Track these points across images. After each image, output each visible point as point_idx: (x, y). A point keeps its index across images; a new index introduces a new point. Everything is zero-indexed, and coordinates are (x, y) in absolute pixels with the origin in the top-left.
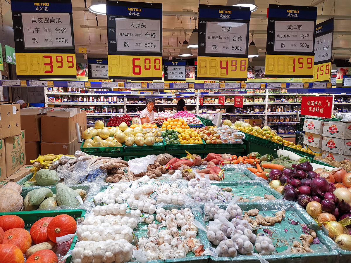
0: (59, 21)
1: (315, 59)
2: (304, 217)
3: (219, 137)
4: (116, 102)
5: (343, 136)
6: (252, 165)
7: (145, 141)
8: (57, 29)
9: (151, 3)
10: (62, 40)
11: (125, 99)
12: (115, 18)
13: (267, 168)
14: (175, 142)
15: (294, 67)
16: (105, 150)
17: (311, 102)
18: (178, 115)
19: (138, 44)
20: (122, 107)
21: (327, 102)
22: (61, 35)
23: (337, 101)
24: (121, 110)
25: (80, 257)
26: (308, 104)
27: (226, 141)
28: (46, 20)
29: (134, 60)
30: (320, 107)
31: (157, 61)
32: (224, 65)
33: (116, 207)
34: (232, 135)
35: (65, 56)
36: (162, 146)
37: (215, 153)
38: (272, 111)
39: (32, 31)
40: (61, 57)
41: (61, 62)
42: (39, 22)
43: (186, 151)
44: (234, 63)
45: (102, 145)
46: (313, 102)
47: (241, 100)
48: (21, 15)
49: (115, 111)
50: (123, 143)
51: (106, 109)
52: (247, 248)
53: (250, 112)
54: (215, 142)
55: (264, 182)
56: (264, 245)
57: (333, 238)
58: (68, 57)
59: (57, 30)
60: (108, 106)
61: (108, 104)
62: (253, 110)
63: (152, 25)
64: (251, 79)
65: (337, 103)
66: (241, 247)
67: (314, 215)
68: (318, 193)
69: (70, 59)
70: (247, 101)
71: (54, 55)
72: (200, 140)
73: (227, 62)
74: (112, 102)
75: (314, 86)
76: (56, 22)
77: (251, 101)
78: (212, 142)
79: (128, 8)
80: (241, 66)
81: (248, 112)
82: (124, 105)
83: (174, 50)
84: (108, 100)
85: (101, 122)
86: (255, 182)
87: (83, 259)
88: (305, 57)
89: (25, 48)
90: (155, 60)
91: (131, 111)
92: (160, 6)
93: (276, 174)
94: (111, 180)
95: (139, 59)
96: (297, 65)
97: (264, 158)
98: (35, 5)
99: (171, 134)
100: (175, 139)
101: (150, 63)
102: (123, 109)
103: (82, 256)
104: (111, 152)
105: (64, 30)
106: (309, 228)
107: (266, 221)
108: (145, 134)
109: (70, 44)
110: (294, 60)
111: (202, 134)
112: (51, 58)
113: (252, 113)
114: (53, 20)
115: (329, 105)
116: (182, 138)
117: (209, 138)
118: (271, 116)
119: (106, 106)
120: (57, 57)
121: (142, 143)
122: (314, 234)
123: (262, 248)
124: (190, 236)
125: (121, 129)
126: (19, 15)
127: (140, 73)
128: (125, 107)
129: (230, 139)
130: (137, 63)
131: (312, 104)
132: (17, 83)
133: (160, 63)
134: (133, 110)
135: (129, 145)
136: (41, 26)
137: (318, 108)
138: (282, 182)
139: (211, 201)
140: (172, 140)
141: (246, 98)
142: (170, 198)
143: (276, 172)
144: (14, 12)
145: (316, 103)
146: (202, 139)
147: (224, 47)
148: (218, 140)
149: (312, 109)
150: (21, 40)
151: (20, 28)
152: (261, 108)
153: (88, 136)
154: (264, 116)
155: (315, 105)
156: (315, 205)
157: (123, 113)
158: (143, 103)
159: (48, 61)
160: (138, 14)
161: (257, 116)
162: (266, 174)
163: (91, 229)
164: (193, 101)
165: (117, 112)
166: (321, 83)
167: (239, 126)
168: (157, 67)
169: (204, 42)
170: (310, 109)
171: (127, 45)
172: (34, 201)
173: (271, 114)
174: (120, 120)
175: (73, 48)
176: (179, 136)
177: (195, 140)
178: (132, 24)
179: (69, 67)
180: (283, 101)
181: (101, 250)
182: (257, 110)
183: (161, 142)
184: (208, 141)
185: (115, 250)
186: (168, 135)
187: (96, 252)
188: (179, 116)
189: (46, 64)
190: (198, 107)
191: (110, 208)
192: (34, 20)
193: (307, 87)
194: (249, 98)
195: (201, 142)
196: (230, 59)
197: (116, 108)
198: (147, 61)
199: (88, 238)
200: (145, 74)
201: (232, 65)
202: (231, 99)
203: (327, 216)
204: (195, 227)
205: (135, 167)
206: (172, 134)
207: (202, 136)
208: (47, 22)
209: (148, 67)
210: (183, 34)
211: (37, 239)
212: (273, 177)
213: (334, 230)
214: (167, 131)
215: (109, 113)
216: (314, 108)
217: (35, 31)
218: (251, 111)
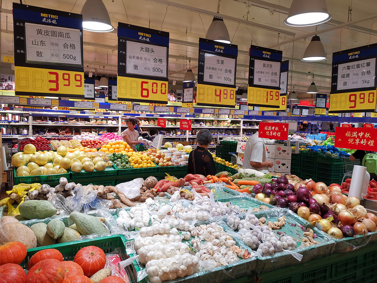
0: (68, 36)
1: (281, 92)
2: (299, 220)
3: (169, 160)
4: (18, 122)
6: (226, 183)
7: (96, 166)
8: (66, 44)
9: (160, 31)
10: (70, 57)
11: (30, 118)
12: (126, 41)
13: (243, 185)
14: (128, 166)
15: (267, 98)
16: (48, 178)
17: (268, 127)
20: (27, 127)
21: (284, 127)
22: (69, 51)
24: (25, 132)
26: (266, 128)
27: (177, 163)
28: (54, 34)
29: (143, 83)
30: (277, 132)
31: (164, 86)
32: (218, 93)
33: (162, 227)
34: (182, 156)
35: (72, 74)
37: (193, 174)
38: (192, 134)
39: (37, 44)
40: (69, 75)
41: (69, 80)
42: (46, 34)
44: (225, 92)
46: (270, 127)
47: (164, 121)
48: (24, 24)
49: (16, 132)
50: (69, 170)
51: (4, 129)
52: (280, 246)
53: (173, 135)
54: (168, 165)
55: (249, 196)
56: (290, 243)
57: (326, 231)
58: (76, 75)
59: (65, 46)
60: (7, 127)
61: (8, 124)
62: (176, 133)
63: (160, 50)
66: (275, 246)
67: (305, 217)
68: (304, 200)
69: (78, 78)
70: (170, 123)
71: (60, 72)
72: (152, 163)
73: (220, 91)
74: (12, 121)
76: (64, 37)
77: (173, 124)
78: (165, 165)
79: (139, 33)
80: (231, 94)
81: (171, 135)
82: (29, 125)
83: (104, 67)
84: (7, 118)
85: (32, 146)
86: (242, 197)
87: (163, 275)
88: (275, 91)
89: (27, 62)
90: (162, 84)
91: (38, 132)
92: (167, 34)
93: (259, 188)
95: (147, 83)
96: (270, 97)
97: (237, 176)
98: (42, 16)
99: (120, 158)
100: (127, 163)
101: (157, 87)
102: (28, 129)
104: (54, 180)
105: (73, 46)
106: (306, 228)
107: (276, 225)
108: (93, 157)
109: (78, 62)
110: (267, 92)
111: (153, 157)
112: (57, 74)
113: (174, 136)
114: (61, 35)
115: (285, 130)
116: (133, 161)
117: (161, 161)
118: (191, 138)
119: (4, 126)
120: (64, 74)
121: (92, 168)
122: (311, 230)
123: (289, 245)
124: (231, 244)
125: (60, 154)
126: (21, 24)
127: (147, 96)
128: (31, 128)
129: (180, 161)
130: (145, 86)
131: (270, 129)
132: (15, 101)
133: (166, 88)
134: (41, 131)
135: (78, 172)
136: (47, 39)
137: (276, 132)
140: (124, 164)
141: (168, 121)
143: (259, 187)
144: (15, 21)
145: (273, 128)
146: (153, 162)
147: (218, 78)
148: (170, 163)
149: (270, 133)
150: (22, 52)
151: (22, 38)
152: (182, 131)
154: (185, 139)
155: (272, 130)
156: (304, 209)
157: (28, 134)
158: (54, 123)
159: (53, 77)
160: (148, 40)
161: (179, 139)
162: (250, 189)
163: (152, 248)
164: (114, 122)
165: (18, 134)
168: (163, 92)
169: (203, 72)
170: (268, 133)
171: (136, 68)
173: (191, 137)
175: (82, 67)
176: (130, 159)
177: (148, 163)
178: (142, 48)
179: (77, 86)
181: (177, 265)
182: (179, 133)
183: (110, 167)
184: (160, 164)
185: (188, 263)
186: (117, 159)
187: (173, 267)
189: (50, 81)
191: (157, 228)
192: (39, 32)
194: (172, 121)
195: (154, 165)
196: (222, 88)
197: (18, 129)
198: (155, 85)
199: (155, 257)
200: (152, 97)
201: (224, 94)
203: (315, 216)
204: (230, 237)
206: (122, 157)
207: (154, 159)
208: (54, 36)
209: (155, 91)
212: (256, 191)
213: (326, 225)
214: (114, 155)
215: (7, 134)
216: (271, 132)
217: (39, 44)
218: (174, 134)
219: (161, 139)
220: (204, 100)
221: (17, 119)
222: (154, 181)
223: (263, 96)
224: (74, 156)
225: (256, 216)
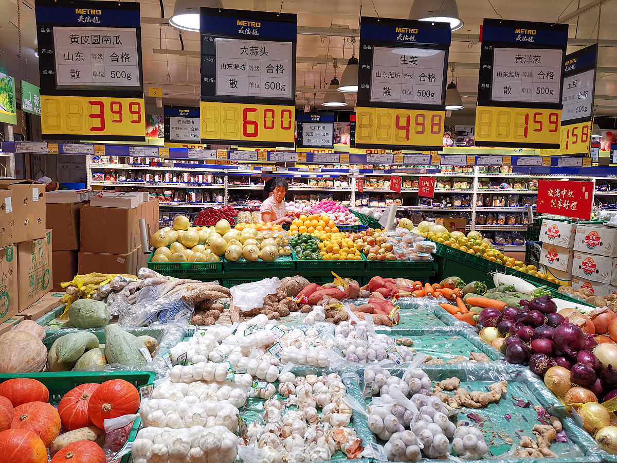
0: (118, 41)
1: (564, 115)
2: (540, 395)
3: (390, 249)
4: (210, 184)
5: (611, 251)
6: (448, 300)
7: (261, 253)
8: (114, 55)
9: (278, 14)
10: (121, 74)
11: (226, 178)
12: (214, 38)
13: (476, 306)
14: (314, 255)
15: (526, 129)
16: (191, 267)
17: (554, 191)
18: (318, 207)
19: (254, 84)
20: (221, 192)
21: (583, 191)
22: (120, 66)
23: (600, 189)
24: (220, 198)
25: (145, 456)
26: (550, 193)
27: (402, 255)
28: (96, 39)
29: (246, 111)
30: (571, 200)
31: (286, 114)
32: (403, 122)
33: (209, 369)
34: (414, 245)
35: (125, 102)
36: (290, 262)
37: (384, 277)
38: (484, 205)
39: (71, 58)
40: (120, 104)
41: (120, 112)
42: (83, 42)
43: (332, 272)
44: (420, 120)
45: (185, 258)
46: (558, 191)
47: (430, 184)
48: (51, 29)
49: (209, 199)
50: (222, 256)
51: (194, 195)
52: (439, 446)
53: (446, 205)
54: (384, 258)
55: (469, 331)
56: (470, 443)
57: (592, 432)
58: (131, 104)
59: (114, 57)
60: (197, 191)
61: (197, 187)
62: (452, 203)
63: (278, 50)
64: (449, 147)
65: (599, 193)
66: (428, 444)
67: (558, 391)
68: (565, 352)
69: (135, 108)
70: (441, 185)
71: (107, 101)
72: (358, 252)
73: (409, 118)
74: (203, 183)
75: (561, 163)
76: (112, 43)
77: (448, 186)
78: (378, 258)
79: (238, 21)
80: (433, 124)
81: (443, 206)
82: (224, 189)
83: (315, 94)
84: (197, 180)
85: (184, 219)
86: (453, 329)
87: (151, 458)
88: (546, 112)
89: (58, 88)
90: (283, 111)
91: (236, 200)
92: (293, 18)
93: (491, 316)
94: (201, 320)
95: (254, 110)
96: (532, 125)
97: (471, 288)
98: (77, 13)
99: (306, 242)
100: (314, 251)
101: (273, 117)
102: (223, 195)
103: (148, 453)
104: (200, 271)
105: (125, 57)
106: (549, 414)
107: (472, 399)
108: (261, 240)
109: (135, 82)
110: (527, 116)
111: (360, 243)
112: (101, 104)
113: (448, 208)
114: (106, 40)
115: (586, 197)
116: (325, 249)
117: (372, 251)
118: (482, 213)
119: (193, 190)
120: (112, 104)
121: (255, 256)
122: (557, 424)
123: (466, 448)
124: (338, 423)
125: (219, 231)
126: (48, 30)
127: (255, 134)
128: (226, 192)
129: (410, 253)
130: (250, 116)
131: (558, 195)
132: (42, 148)
133: (290, 118)
134: (241, 197)
135: (233, 260)
136: (87, 50)
137: (568, 201)
138: (502, 331)
139: (376, 361)
140: (308, 251)
141: (438, 181)
142: (304, 355)
143: (492, 314)
144: (39, 25)
145: (564, 192)
146: (361, 251)
147: (404, 92)
148: (389, 255)
149: (557, 204)
150: (51, 72)
151: (49, 51)
152: (465, 199)
153: (161, 242)
154: (470, 213)
155: (561, 196)
156: (559, 373)
157: (223, 203)
158: (257, 185)
159: (96, 110)
160: (255, 32)
161: (458, 212)
162: (474, 316)
163: (165, 406)
164: (345, 184)
165: (211, 201)
166: (573, 158)
167: (425, 230)
168: (286, 125)
169: (369, 83)
170: (553, 202)
171: (234, 86)
172: (66, 355)
173: (482, 209)
174: (217, 215)
175: (141, 89)
176: (320, 245)
177: (349, 253)
178: (244, 49)
179: (133, 122)
180: (503, 188)
181: (183, 444)
182: (458, 203)
183: (288, 256)
184: (371, 255)
185: (206, 445)
186: (301, 243)
187: (173, 448)
188: (321, 210)
189: (92, 116)
190: (353, 195)
191: (199, 370)
192: (74, 39)
193: (548, 164)
194: (445, 182)
195: (358, 257)
196: (413, 113)
197: (210, 194)
198: (269, 114)
199: (160, 423)
200: (264, 135)
201: (418, 124)
202: (412, 182)
203: (581, 392)
204: (347, 408)
205: (243, 299)
206: (309, 241)
207: (361, 246)
208: (96, 42)
209: (269, 124)
210: (332, 66)
211: (70, 421)
212: (485, 321)
213: (594, 418)
214: (299, 236)
215: (197, 202)
216: (560, 202)
217: (75, 58)
218: (447, 203)
219: (393, 211)
220: (370, 137)
221: (209, 181)
222: (297, 285)
223: (516, 125)
224: (234, 236)
225: (429, 373)
